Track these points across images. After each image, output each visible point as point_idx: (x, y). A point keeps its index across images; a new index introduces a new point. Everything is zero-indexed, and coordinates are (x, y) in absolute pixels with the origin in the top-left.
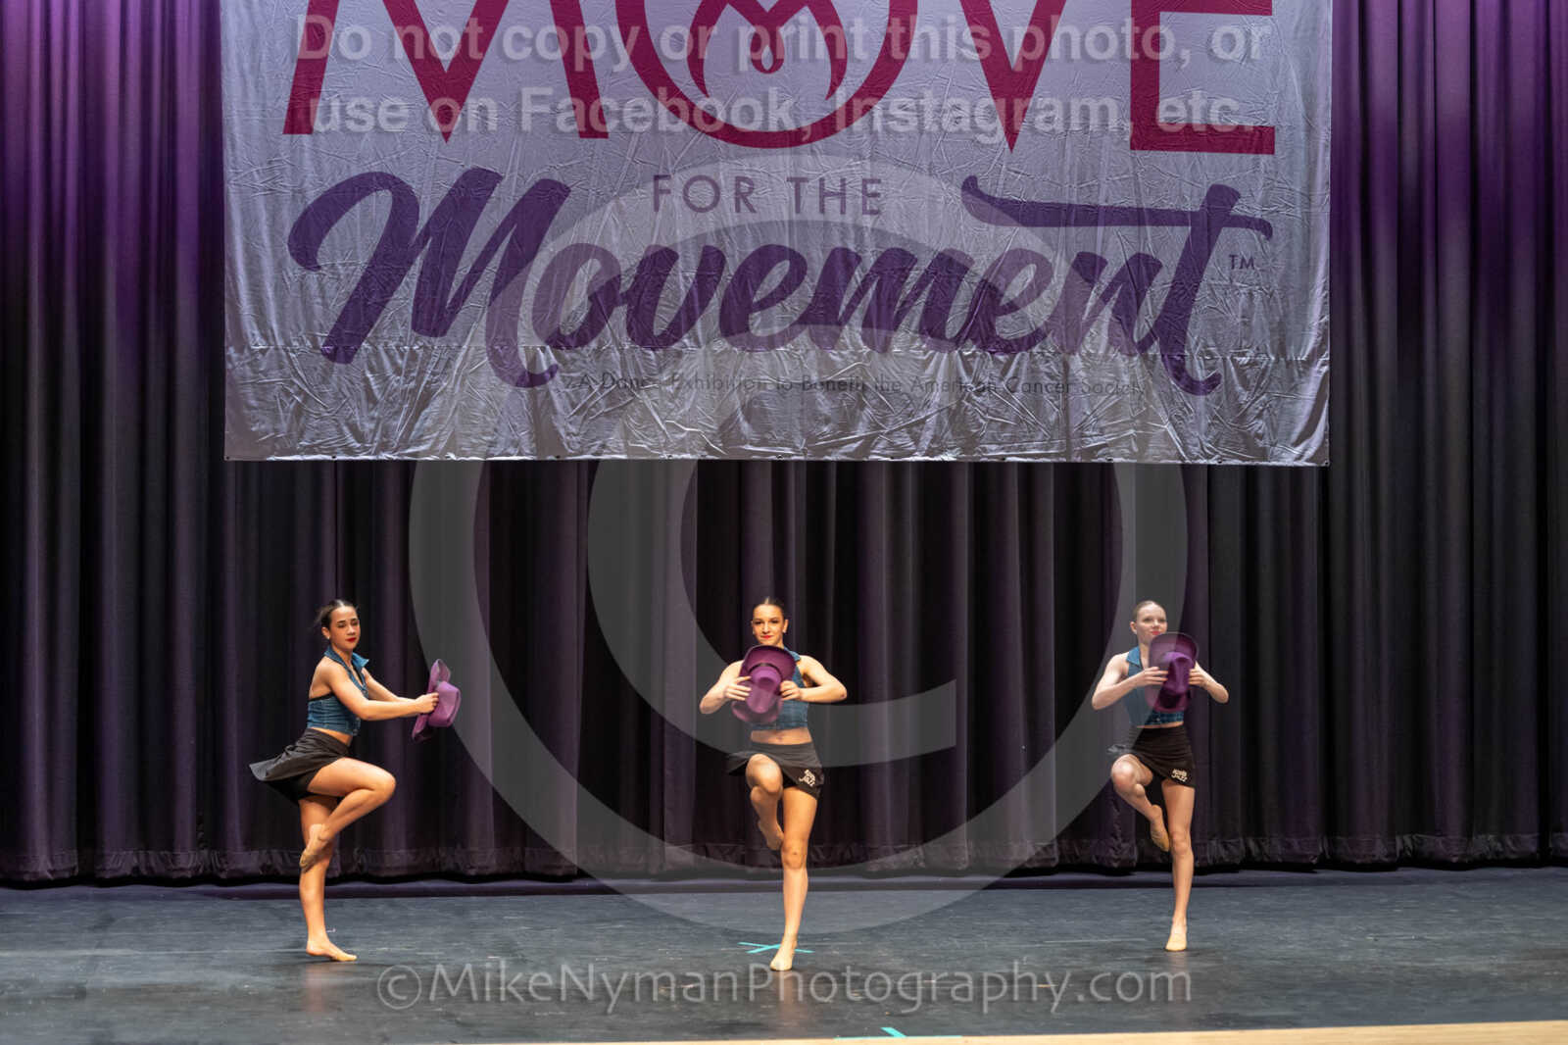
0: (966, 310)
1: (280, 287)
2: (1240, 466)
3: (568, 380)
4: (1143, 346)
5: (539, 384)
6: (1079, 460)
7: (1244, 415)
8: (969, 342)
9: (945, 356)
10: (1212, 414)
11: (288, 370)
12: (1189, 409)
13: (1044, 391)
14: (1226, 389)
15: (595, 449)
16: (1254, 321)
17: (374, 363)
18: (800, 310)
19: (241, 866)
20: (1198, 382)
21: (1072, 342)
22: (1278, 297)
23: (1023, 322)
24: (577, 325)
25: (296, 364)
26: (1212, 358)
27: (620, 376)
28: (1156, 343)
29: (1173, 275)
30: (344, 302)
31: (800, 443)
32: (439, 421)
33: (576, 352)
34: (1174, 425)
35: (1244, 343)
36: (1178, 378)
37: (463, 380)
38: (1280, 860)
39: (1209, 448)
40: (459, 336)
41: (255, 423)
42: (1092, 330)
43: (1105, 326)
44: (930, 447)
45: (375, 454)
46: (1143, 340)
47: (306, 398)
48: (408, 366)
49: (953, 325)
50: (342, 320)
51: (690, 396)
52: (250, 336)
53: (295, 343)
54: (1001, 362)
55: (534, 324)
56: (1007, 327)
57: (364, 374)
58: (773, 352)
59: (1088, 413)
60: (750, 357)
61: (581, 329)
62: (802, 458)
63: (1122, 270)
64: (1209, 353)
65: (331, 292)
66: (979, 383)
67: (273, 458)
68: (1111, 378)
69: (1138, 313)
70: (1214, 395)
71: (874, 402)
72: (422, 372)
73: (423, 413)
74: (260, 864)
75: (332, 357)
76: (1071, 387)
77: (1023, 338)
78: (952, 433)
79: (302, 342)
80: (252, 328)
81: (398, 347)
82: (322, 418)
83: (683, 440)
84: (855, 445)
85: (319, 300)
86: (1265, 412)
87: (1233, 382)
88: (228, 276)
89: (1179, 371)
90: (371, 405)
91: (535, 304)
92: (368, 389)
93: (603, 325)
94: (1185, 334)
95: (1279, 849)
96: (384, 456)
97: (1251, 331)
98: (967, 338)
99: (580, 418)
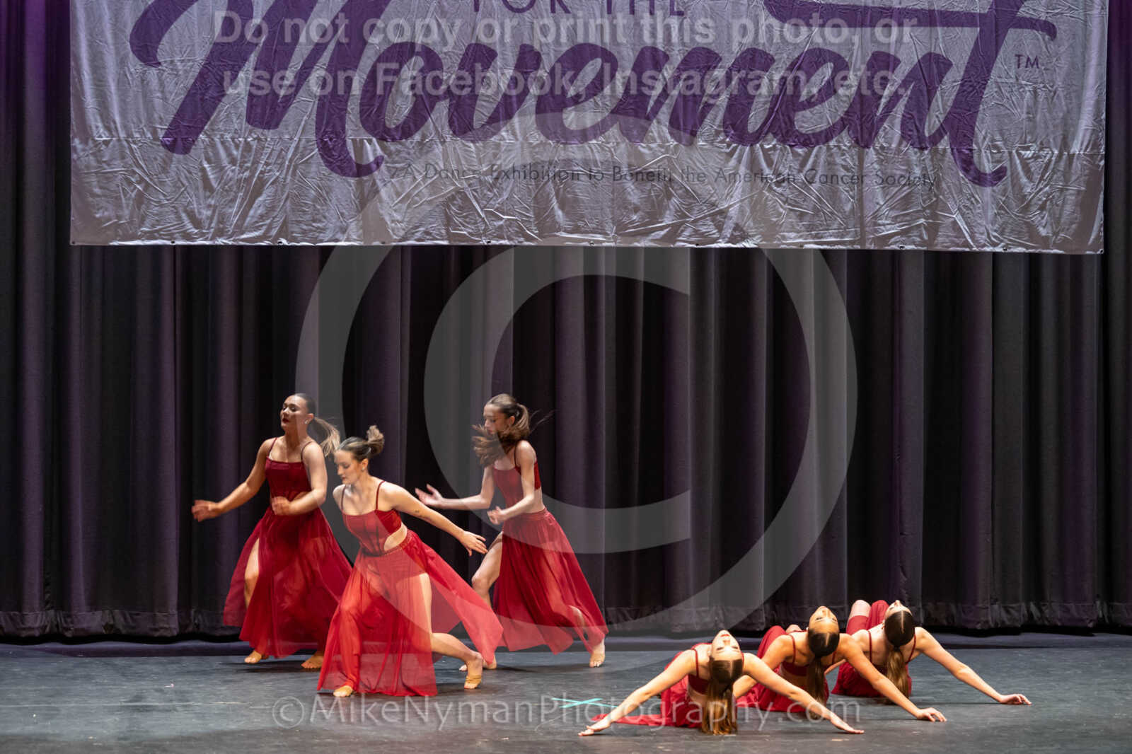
0: (768, 106)
1: (122, 82)
2: (1024, 254)
3: (394, 170)
4: (935, 139)
5: (366, 175)
6: (872, 247)
7: (1029, 205)
8: (770, 136)
9: (747, 149)
10: (998, 203)
11: (131, 162)
12: (976, 199)
13: (840, 182)
14: (1012, 181)
15: (418, 235)
16: (1038, 117)
17: (211, 154)
18: (611, 104)
19: (85, 625)
20: (986, 174)
21: (866, 136)
22: (1062, 95)
23: (821, 118)
24: (402, 119)
25: (138, 154)
26: (999, 152)
27: (442, 167)
28: (946, 137)
29: (962, 73)
30: (183, 96)
31: (611, 229)
32: (271, 208)
33: (400, 144)
34: (963, 215)
35: (1029, 138)
36: (966, 171)
37: (294, 171)
38: (1059, 624)
39: (995, 237)
40: (290, 129)
41: (98, 209)
42: (885, 125)
43: (898, 121)
44: (732, 235)
45: (211, 240)
46: (934, 134)
47: (147, 186)
48: (243, 156)
49: (755, 120)
50: (180, 113)
51: (508, 185)
52: (94, 128)
53: (137, 135)
54: (800, 155)
55: (361, 117)
56: (806, 121)
57: (201, 164)
58: (586, 146)
59: (882, 203)
60: (565, 149)
61: (404, 122)
62: (612, 244)
63: (913, 68)
64: (996, 147)
65: (170, 87)
66: (779, 175)
67: (115, 243)
68: (904, 170)
69: (929, 109)
70: (1000, 186)
71: (680, 192)
72: (256, 162)
73: (257, 201)
74: (104, 624)
75: (171, 148)
76: (866, 180)
77: (821, 132)
78: (755, 223)
79: (143, 134)
80: (96, 120)
81: (233, 139)
82: (162, 206)
83: (501, 227)
84: (662, 233)
85: (159, 94)
86: (1048, 203)
87: (1018, 173)
88: (73, 73)
89: (967, 164)
90: (208, 194)
91: (362, 99)
92: (205, 179)
93: (426, 120)
94: (973, 130)
95: (1059, 614)
96: (220, 241)
97: (1035, 127)
98: (766, 134)
99: (404, 206)
